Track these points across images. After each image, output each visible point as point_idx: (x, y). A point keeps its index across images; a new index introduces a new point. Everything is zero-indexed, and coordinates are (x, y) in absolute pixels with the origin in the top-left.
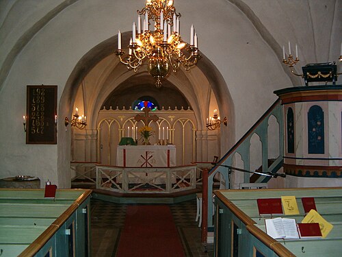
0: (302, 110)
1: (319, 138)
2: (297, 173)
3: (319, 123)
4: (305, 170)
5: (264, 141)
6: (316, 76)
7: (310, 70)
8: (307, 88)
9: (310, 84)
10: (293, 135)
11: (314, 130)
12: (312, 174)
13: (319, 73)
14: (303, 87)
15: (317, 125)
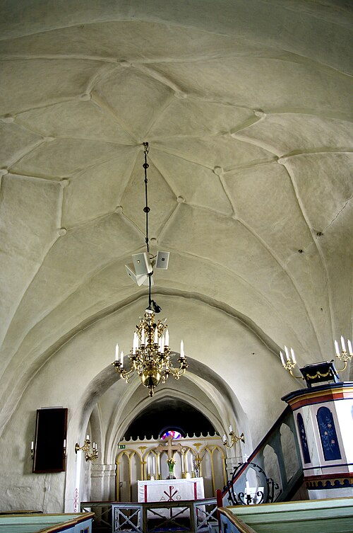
0: (309, 414)
1: (333, 442)
2: (317, 485)
3: (329, 426)
4: (325, 481)
5: (278, 452)
6: (316, 376)
7: (308, 371)
8: (310, 390)
9: (313, 385)
10: (306, 442)
11: (326, 433)
12: (333, 484)
13: (318, 373)
14: (305, 390)
15: (328, 428)
